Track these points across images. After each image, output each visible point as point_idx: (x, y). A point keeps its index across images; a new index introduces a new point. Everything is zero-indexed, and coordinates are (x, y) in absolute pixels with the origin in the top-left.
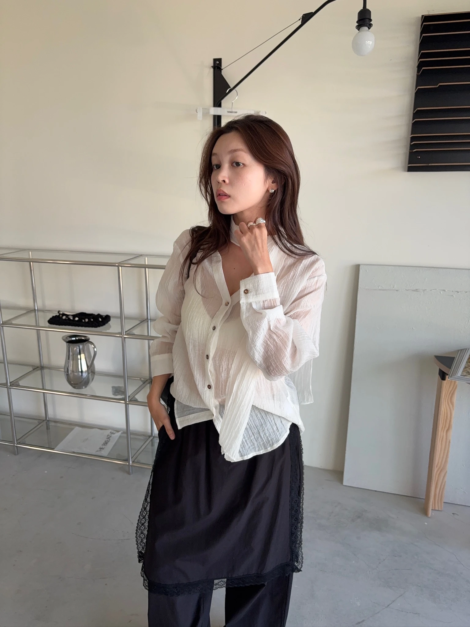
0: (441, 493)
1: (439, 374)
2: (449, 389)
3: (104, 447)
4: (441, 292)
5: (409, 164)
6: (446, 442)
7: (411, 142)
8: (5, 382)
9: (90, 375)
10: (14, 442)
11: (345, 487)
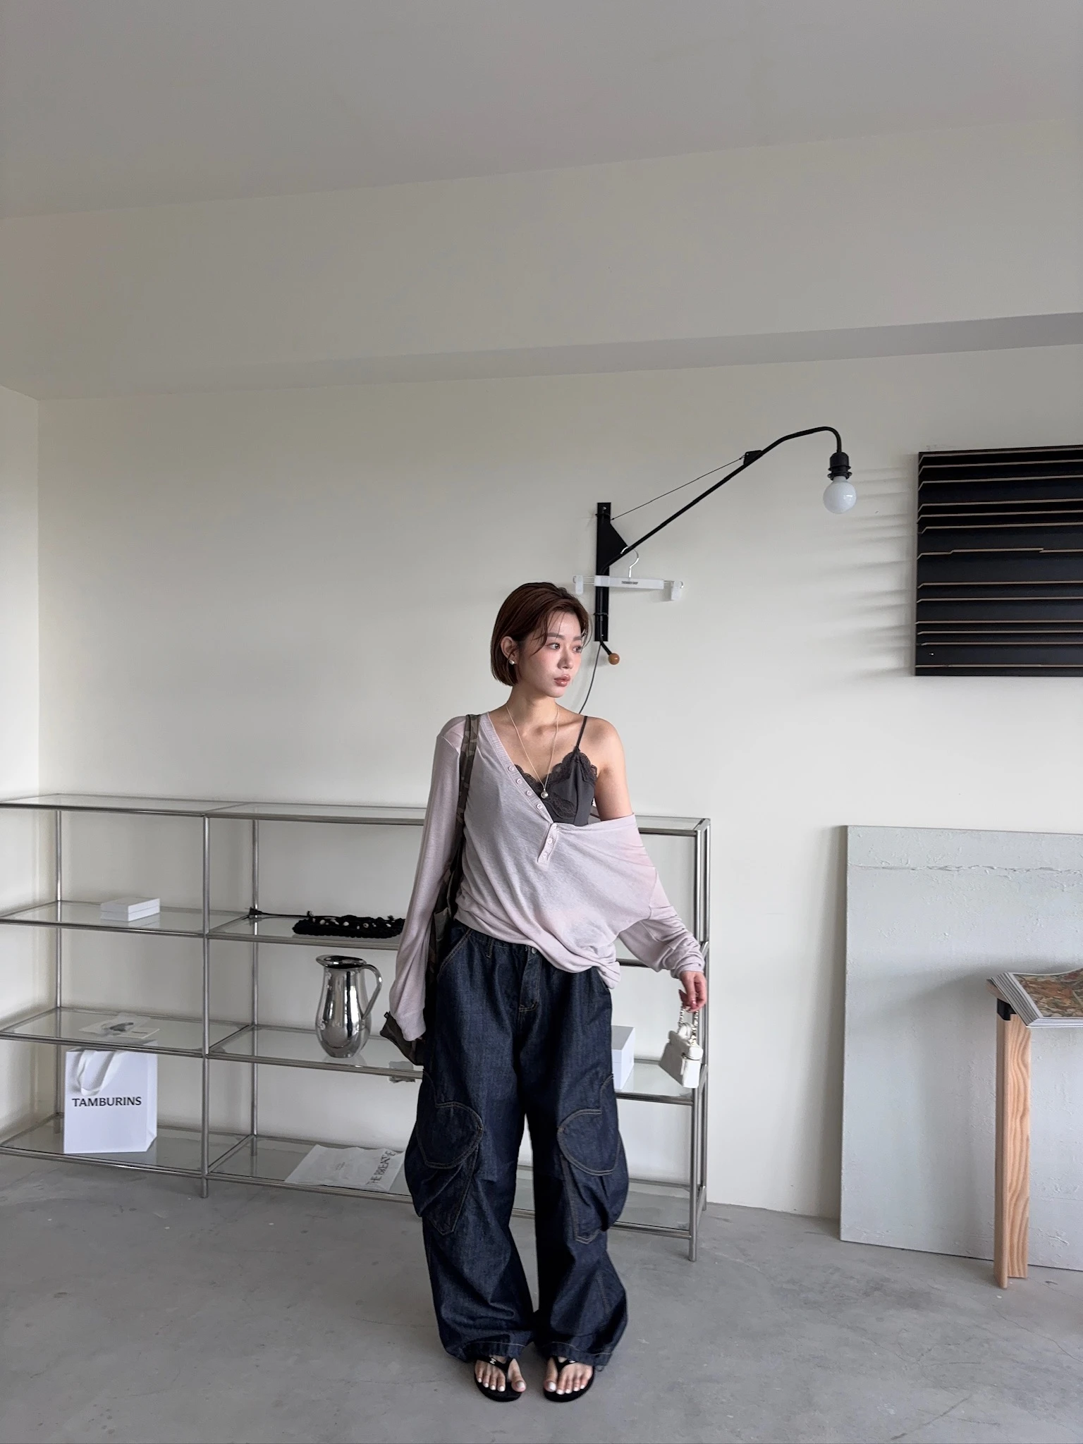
0: (1021, 1241)
1: (998, 1012)
2: (1017, 1038)
3: (379, 1176)
4: (987, 871)
5: (917, 664)
6: (1022, 1139)
7: (918, 631)
9: (363, 1032)
10: (202, 1169)
11: (846, 1243)
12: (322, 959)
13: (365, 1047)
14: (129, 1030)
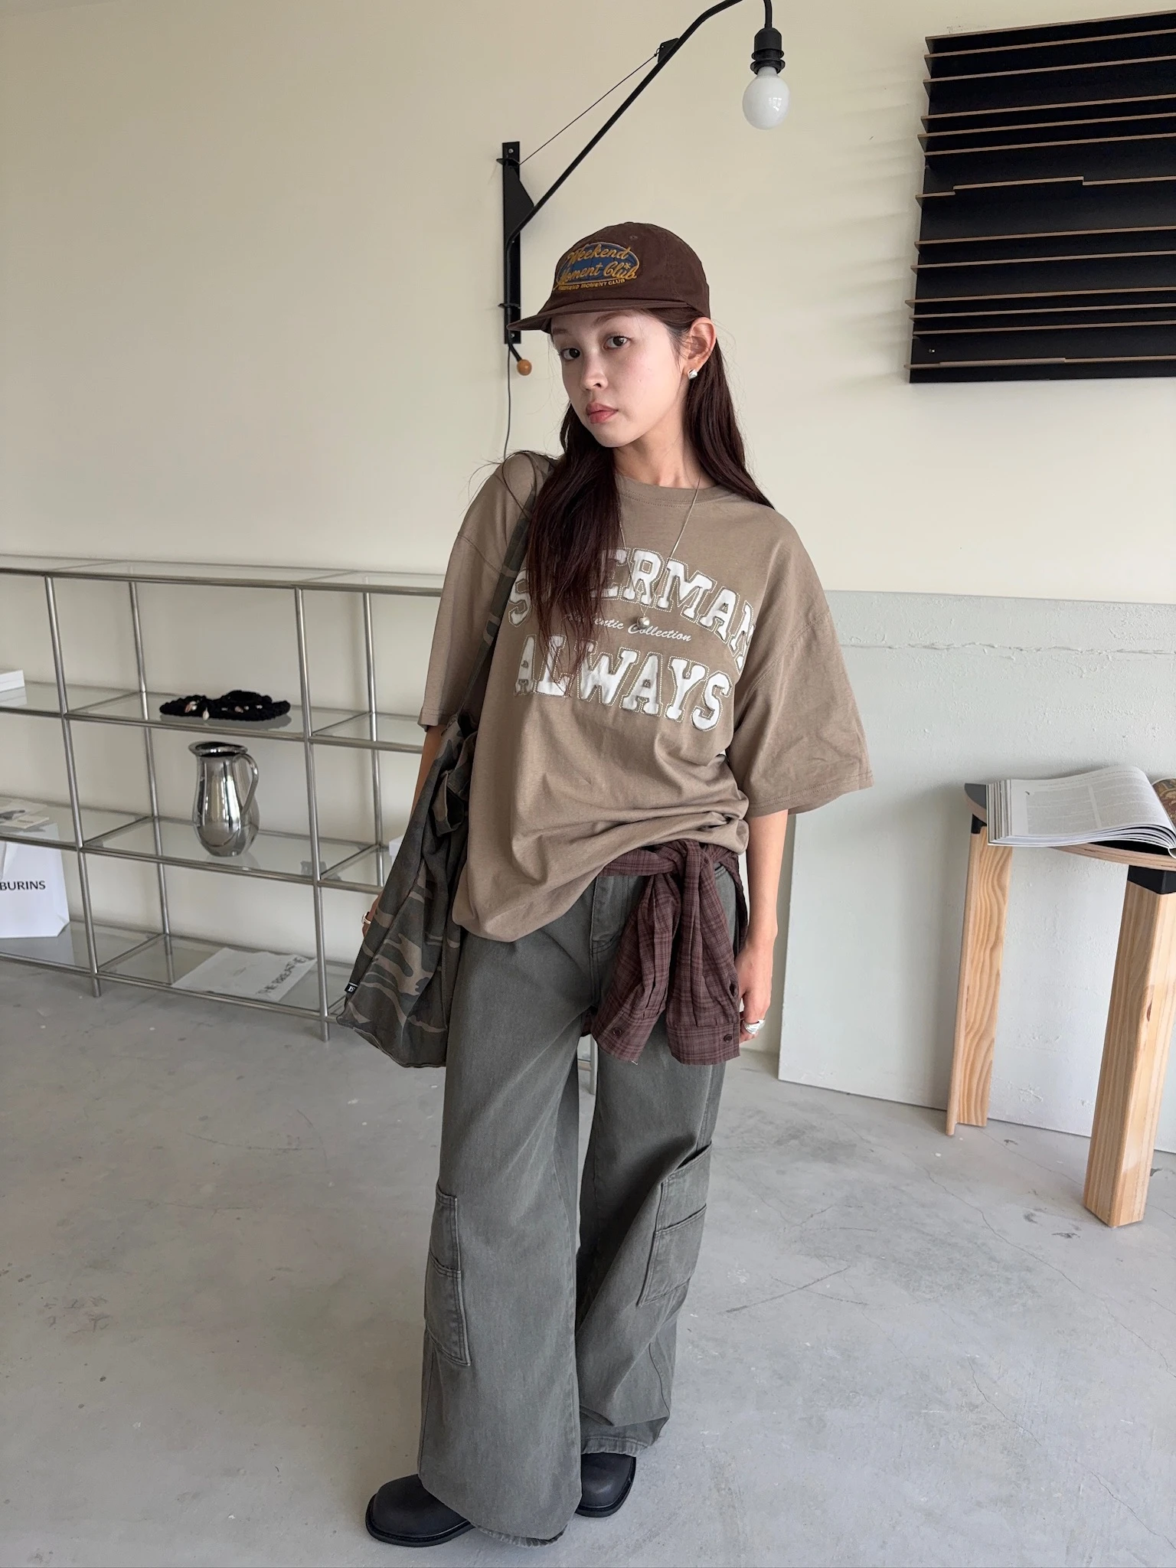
1: (972, 825)
2: (994, 857)
3: (275, 985)
4: (986, 651)
5: (912, 365)
6: (990, 975)
8: (73, 840)
9: (246, 829)
10: (92, 968)
11: (785, 1084)
12: (194, 747)
13: (252, 845)
14: (17, 817)
